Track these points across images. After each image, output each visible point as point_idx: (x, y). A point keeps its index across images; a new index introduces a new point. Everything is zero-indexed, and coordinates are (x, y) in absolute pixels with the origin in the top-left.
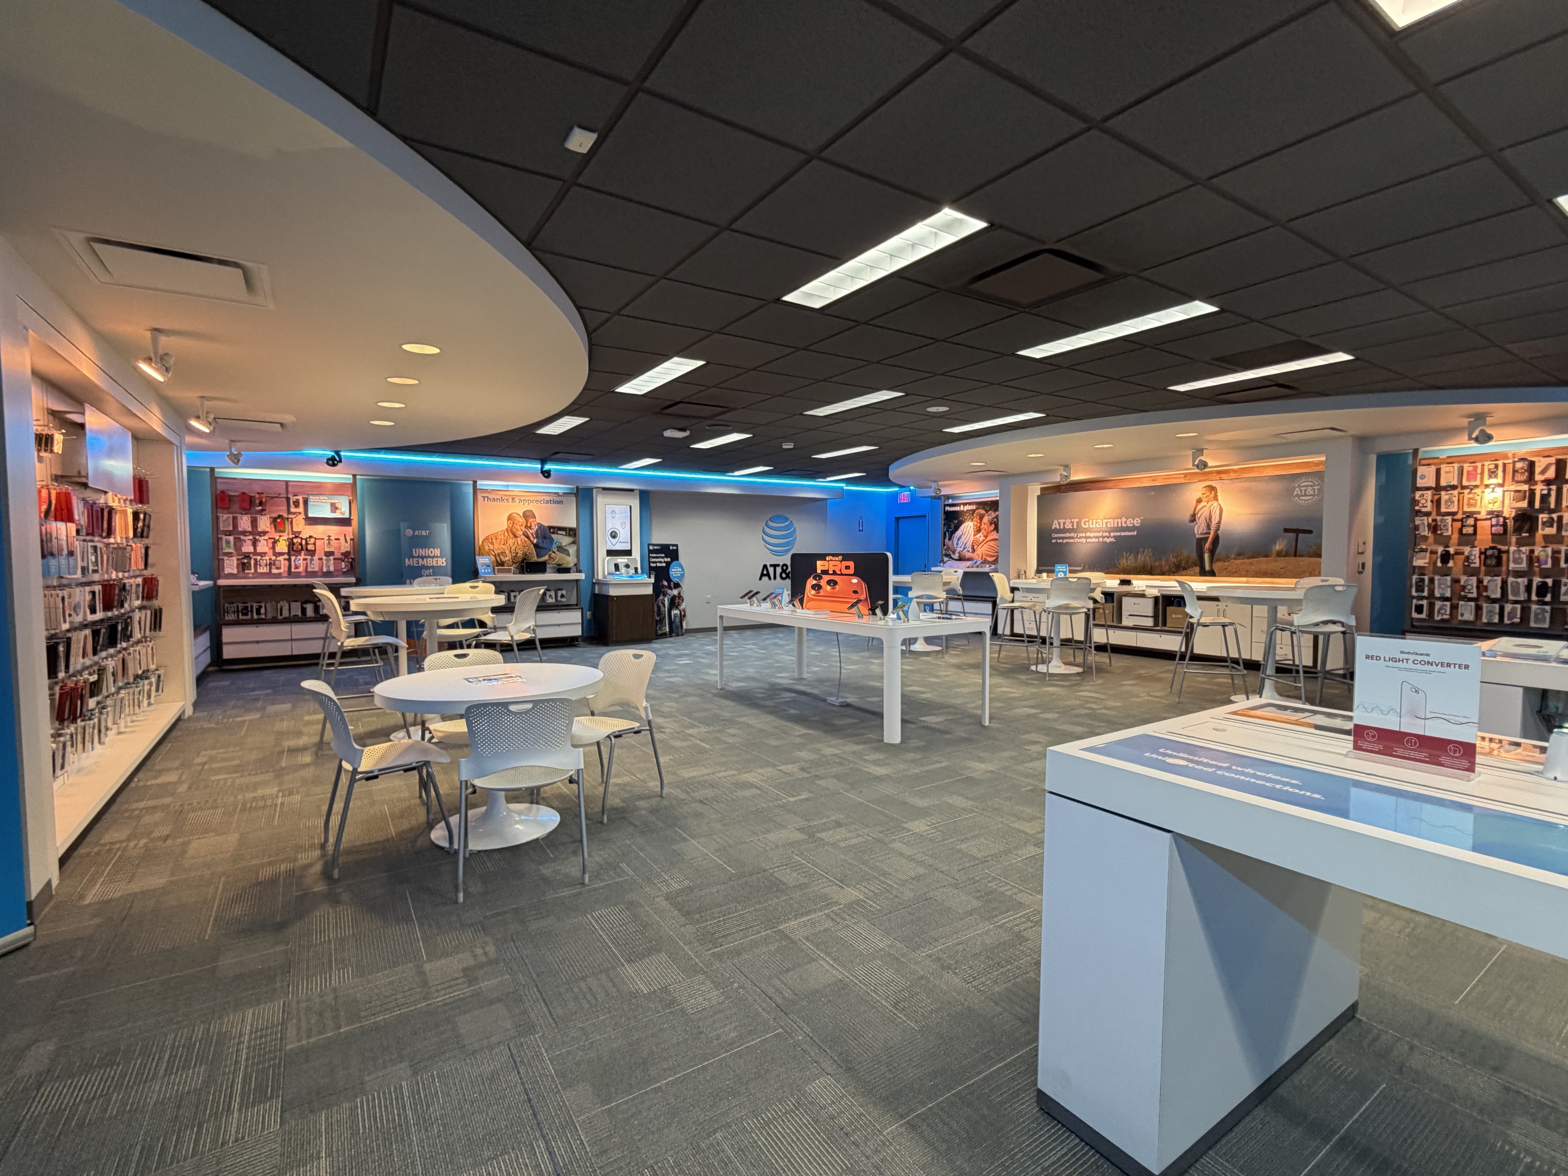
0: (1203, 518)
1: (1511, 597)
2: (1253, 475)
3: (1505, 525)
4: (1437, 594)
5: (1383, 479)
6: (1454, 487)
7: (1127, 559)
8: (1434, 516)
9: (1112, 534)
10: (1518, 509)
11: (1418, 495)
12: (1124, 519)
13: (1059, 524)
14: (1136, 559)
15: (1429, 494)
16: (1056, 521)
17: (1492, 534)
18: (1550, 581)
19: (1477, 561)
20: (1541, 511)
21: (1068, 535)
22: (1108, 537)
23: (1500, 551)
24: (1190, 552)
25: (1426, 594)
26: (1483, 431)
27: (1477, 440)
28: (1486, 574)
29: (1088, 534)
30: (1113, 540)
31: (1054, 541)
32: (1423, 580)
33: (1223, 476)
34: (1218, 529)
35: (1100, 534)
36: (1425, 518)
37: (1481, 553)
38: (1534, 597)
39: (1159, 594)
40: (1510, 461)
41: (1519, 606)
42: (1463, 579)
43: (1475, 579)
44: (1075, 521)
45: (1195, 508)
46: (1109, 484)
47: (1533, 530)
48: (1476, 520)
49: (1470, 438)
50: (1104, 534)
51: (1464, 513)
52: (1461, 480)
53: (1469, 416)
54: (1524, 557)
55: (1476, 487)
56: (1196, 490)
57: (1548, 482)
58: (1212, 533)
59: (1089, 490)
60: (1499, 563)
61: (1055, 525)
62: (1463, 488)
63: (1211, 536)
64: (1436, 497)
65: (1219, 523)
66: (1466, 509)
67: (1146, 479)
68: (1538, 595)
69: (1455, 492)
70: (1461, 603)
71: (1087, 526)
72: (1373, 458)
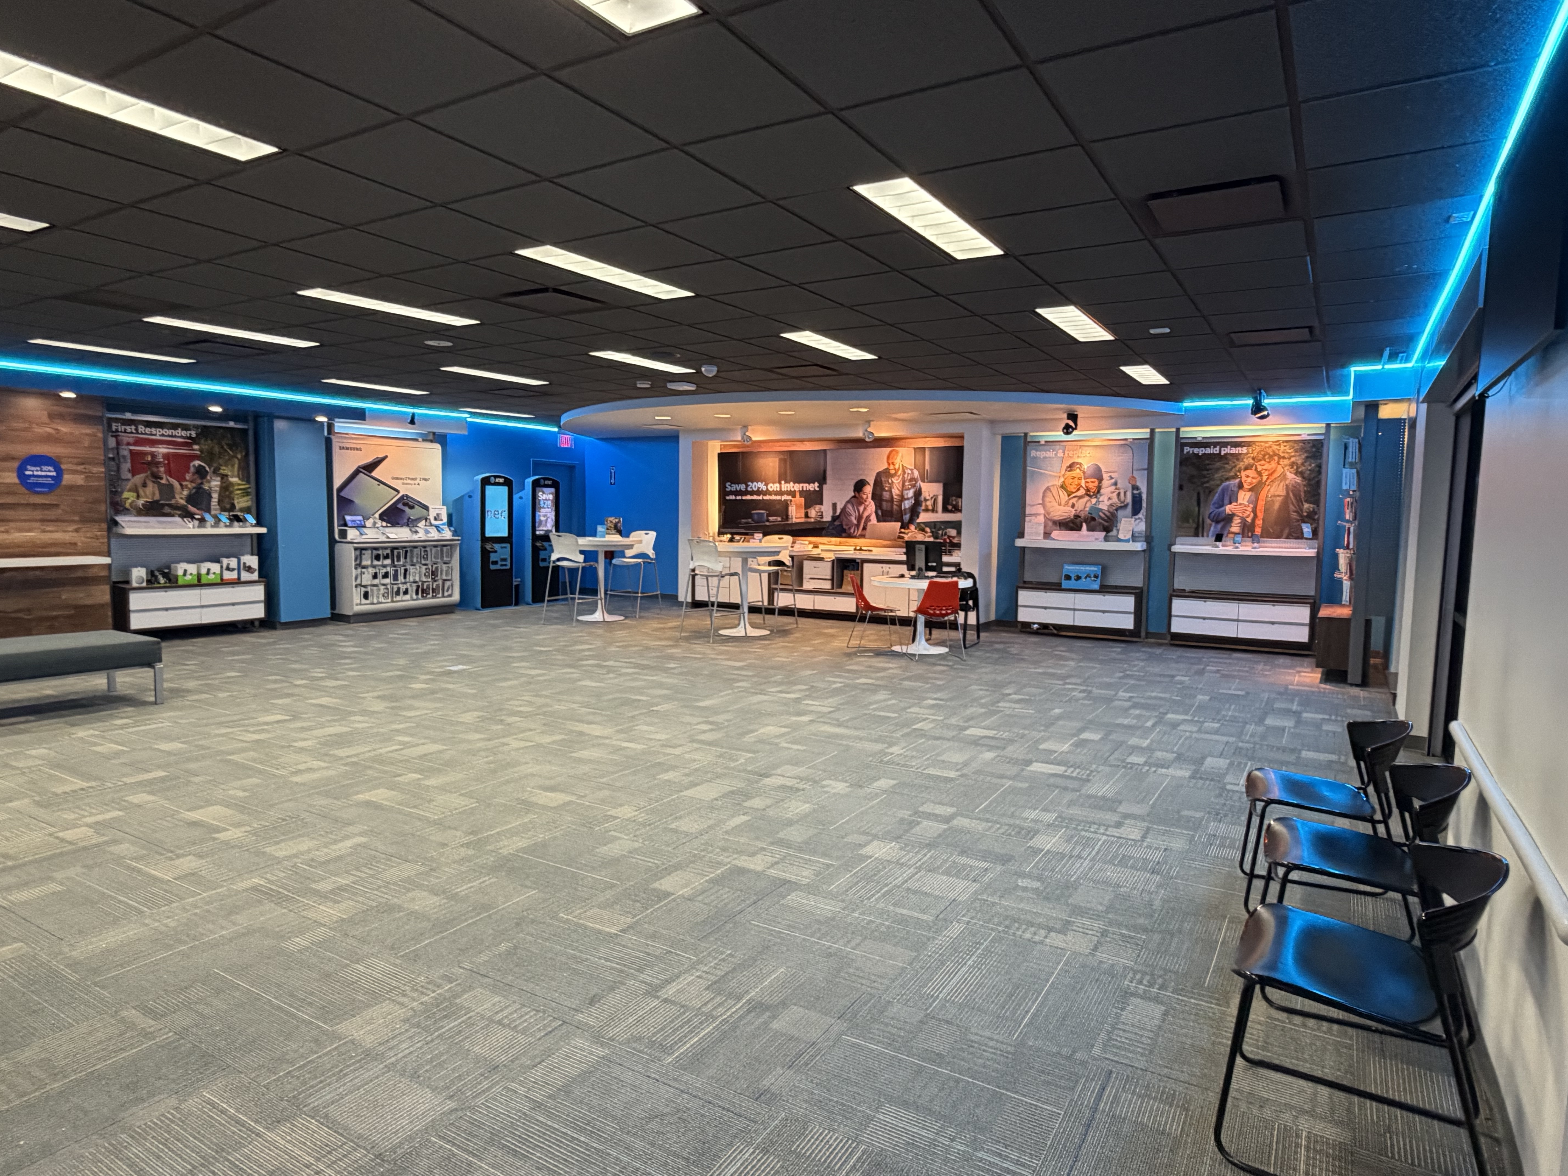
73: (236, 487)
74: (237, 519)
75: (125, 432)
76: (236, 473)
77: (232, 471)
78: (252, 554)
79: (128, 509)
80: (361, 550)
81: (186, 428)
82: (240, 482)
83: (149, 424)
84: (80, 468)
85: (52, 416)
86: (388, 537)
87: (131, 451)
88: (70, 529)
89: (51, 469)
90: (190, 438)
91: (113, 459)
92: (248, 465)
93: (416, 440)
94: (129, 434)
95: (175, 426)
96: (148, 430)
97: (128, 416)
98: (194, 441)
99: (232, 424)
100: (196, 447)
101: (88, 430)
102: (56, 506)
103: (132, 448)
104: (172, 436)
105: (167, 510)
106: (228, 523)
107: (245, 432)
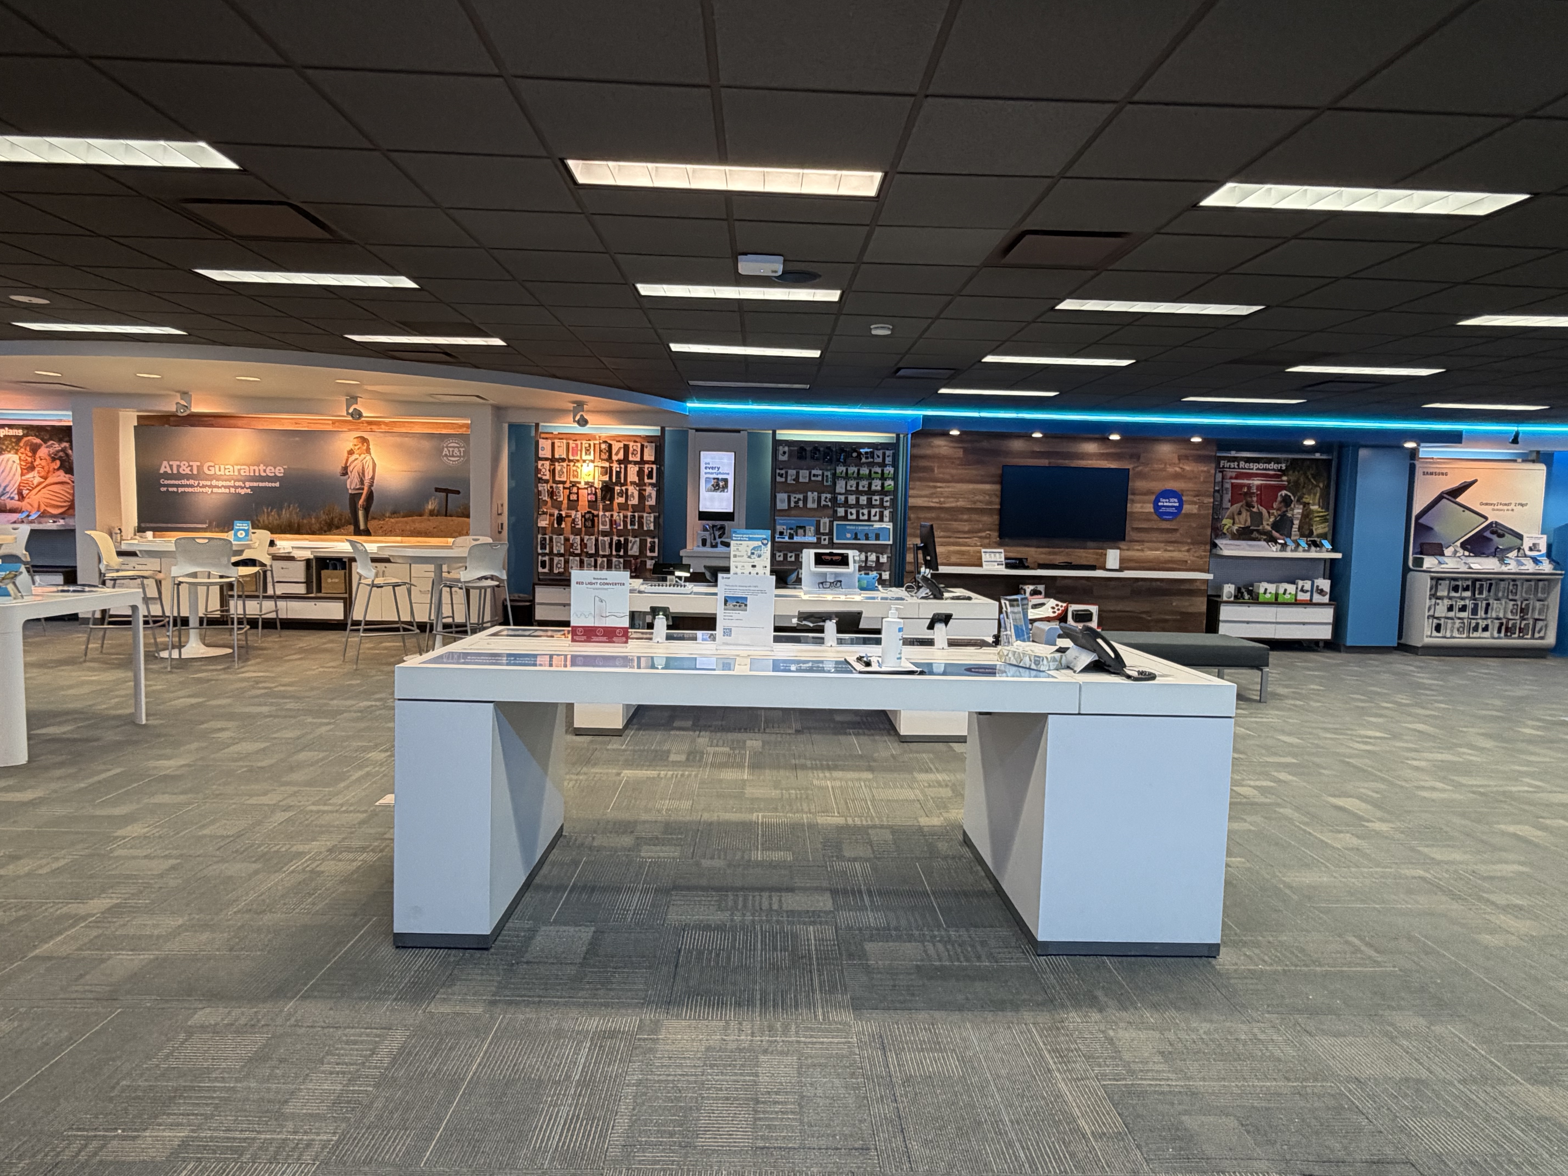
0: (355, 471)
1: (601, 553)
2: (404, 430)
3: (596, 494)
4: (555, 551)
5: (514, 448)
6: (563, 460)
7: (268, 516)
8: (551, 484)
9: (248, 484)
10: (603, 482)
11: (540, 463)
12: (262, 467)
13: (171, 467)
14: (279, 515)
15: (547, 463)
16: (165, 463)
17: (589, 501)
18: (622, 539)
19: (580, 522)
20: (616, 484)
21: (184, 482)
22: (242, 488)
23: (594, 516)
24: (343, 508)
25: (547, 551)
26: (582, 416)
27: (578, 422)
28: (586, 534)
29: (214, 483)
30: (249, 491)
31: (163, 489)
32: (545, 539)
33: (374, 427)
34: (371, 485)
35: (232, 483)
36: (545, 485)
37: (582, 516)
38: (614, 553)
39: (312, 557)
40: (597, 442)
41: (605, 559)
42: (572, 537)
43: (578, 537)
44: (195, 464)
45: (347, 460)
46: (239, 422)
47: (612, 499)
48: (578, 488)
49: (574, 421)
50: (237, 484)
51: (571, 482)
52: (568, 455)
53: (574, 402)
54: (607, 520)
55: (578, 461)
56: (347, 441)
57: (620, 462)
58: (366, 488)
59: (212, 426)
60: (593, 526)
61: (165, 468)
62: (570, 461)
63: (365, 492)
64: (552, 467)
65: (373, 478)
66: (572, 479)
67: (287, 421)
68: (616, 551)
69: (565, 464)
70: (571, 558)
71: (212, 472)
72: (506, 426)
73: (1316, 515)
74: (1315, 544)
75: (1230, 468)
76: (1317, 501)
77: (1314, 499)
78: (1324, 578)
79: (1225, 534)
80: (1437, 580)
81: (1278, 461)
82: (1320, 510)
83: (1248, 460)
84: (1195, 499)
85: (1180, 458)
86: (1470, 568)
87: (1232, 484)
88: (1183, 549)
89: (1176, 500)
90: (1280, 470)
91: (1218, 491)
92: (1328, 494)
93: (1515, 461)
94: (1232, 469)
95: (1269, 461)
96: (1247, 465)
97: (1233, 454)
98: (1284, 472)
99: (1318, 456)
100: (1285, 478)
101: (1203, 468)
102: (1176, 530)
103: (1233, 481)
104: (1266, 469)
105: (1255, 535)
106: (1306, 547)
107: (1328, 462)
